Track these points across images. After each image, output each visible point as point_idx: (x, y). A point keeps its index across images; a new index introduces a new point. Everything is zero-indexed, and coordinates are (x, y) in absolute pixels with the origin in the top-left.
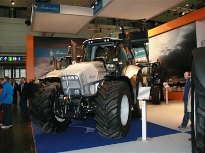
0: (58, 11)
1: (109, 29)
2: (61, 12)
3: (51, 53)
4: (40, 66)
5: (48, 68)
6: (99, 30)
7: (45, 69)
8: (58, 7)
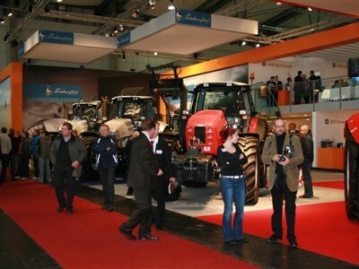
0: (71, 42)
1: (137, 54)
2: (75, 43)
3: (48, 90)
4: (30, 111)
5: (43, 114)
6: (121, 54)
7: (38, 116)
8: (71, 36)
